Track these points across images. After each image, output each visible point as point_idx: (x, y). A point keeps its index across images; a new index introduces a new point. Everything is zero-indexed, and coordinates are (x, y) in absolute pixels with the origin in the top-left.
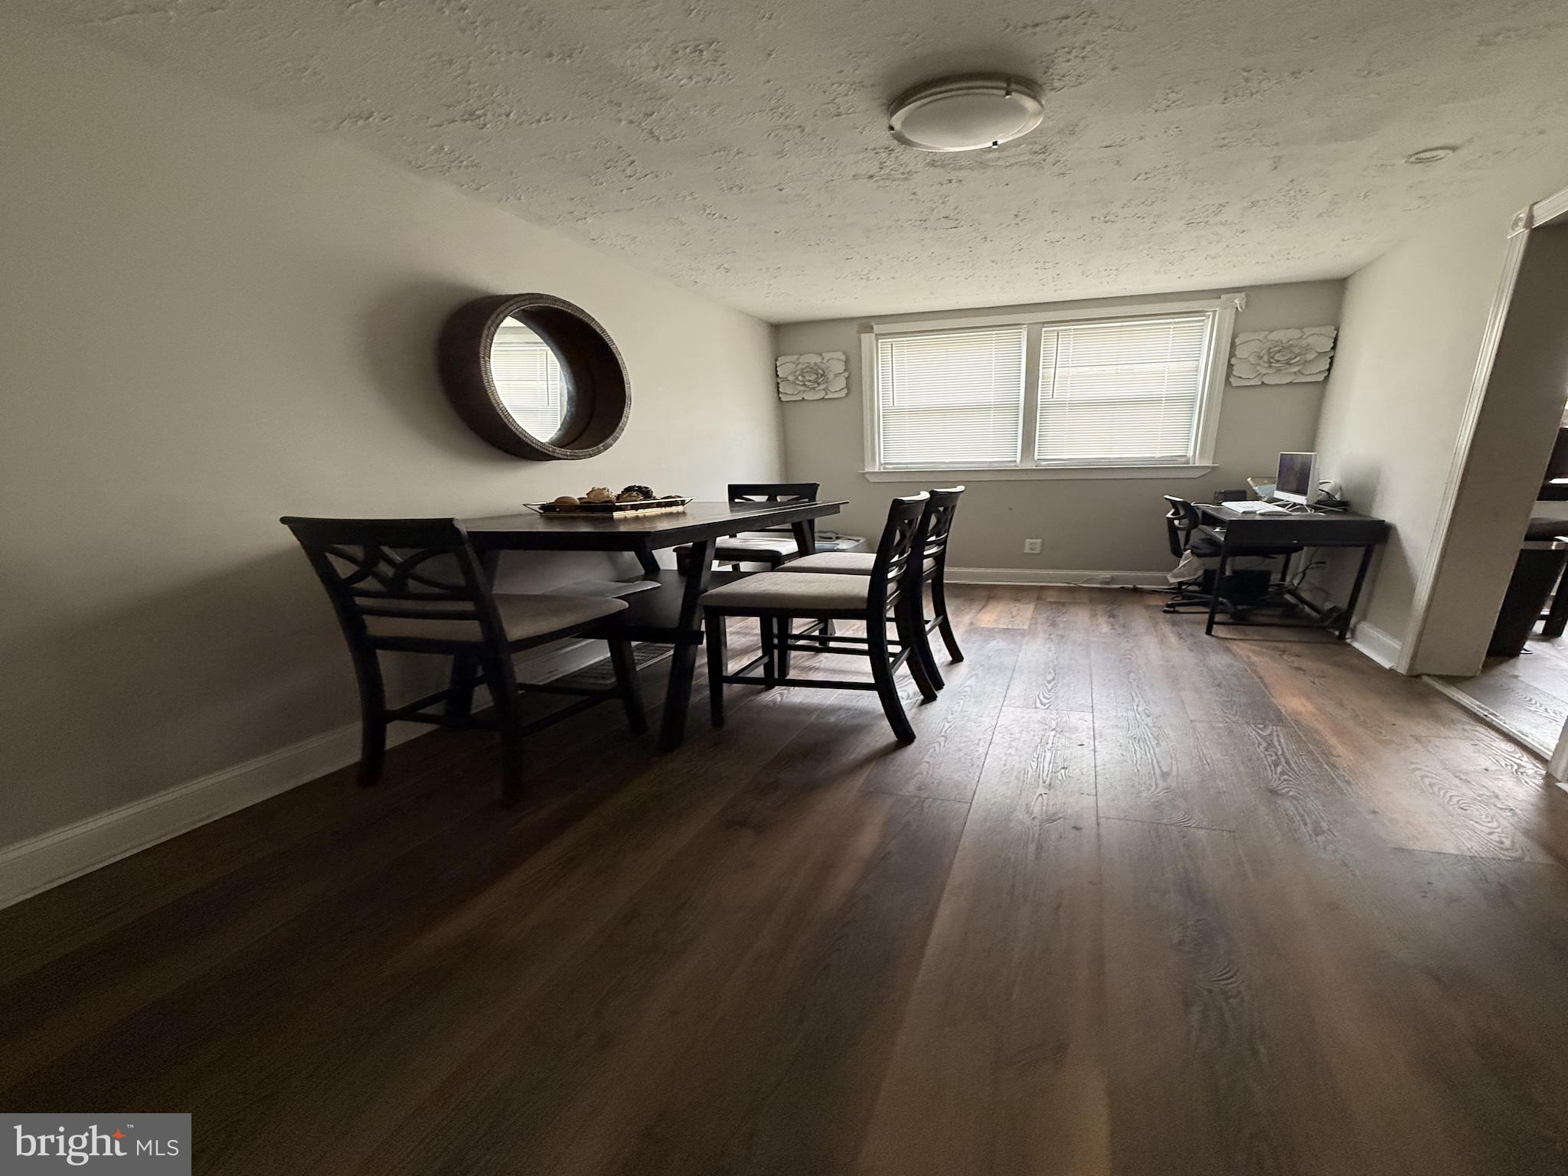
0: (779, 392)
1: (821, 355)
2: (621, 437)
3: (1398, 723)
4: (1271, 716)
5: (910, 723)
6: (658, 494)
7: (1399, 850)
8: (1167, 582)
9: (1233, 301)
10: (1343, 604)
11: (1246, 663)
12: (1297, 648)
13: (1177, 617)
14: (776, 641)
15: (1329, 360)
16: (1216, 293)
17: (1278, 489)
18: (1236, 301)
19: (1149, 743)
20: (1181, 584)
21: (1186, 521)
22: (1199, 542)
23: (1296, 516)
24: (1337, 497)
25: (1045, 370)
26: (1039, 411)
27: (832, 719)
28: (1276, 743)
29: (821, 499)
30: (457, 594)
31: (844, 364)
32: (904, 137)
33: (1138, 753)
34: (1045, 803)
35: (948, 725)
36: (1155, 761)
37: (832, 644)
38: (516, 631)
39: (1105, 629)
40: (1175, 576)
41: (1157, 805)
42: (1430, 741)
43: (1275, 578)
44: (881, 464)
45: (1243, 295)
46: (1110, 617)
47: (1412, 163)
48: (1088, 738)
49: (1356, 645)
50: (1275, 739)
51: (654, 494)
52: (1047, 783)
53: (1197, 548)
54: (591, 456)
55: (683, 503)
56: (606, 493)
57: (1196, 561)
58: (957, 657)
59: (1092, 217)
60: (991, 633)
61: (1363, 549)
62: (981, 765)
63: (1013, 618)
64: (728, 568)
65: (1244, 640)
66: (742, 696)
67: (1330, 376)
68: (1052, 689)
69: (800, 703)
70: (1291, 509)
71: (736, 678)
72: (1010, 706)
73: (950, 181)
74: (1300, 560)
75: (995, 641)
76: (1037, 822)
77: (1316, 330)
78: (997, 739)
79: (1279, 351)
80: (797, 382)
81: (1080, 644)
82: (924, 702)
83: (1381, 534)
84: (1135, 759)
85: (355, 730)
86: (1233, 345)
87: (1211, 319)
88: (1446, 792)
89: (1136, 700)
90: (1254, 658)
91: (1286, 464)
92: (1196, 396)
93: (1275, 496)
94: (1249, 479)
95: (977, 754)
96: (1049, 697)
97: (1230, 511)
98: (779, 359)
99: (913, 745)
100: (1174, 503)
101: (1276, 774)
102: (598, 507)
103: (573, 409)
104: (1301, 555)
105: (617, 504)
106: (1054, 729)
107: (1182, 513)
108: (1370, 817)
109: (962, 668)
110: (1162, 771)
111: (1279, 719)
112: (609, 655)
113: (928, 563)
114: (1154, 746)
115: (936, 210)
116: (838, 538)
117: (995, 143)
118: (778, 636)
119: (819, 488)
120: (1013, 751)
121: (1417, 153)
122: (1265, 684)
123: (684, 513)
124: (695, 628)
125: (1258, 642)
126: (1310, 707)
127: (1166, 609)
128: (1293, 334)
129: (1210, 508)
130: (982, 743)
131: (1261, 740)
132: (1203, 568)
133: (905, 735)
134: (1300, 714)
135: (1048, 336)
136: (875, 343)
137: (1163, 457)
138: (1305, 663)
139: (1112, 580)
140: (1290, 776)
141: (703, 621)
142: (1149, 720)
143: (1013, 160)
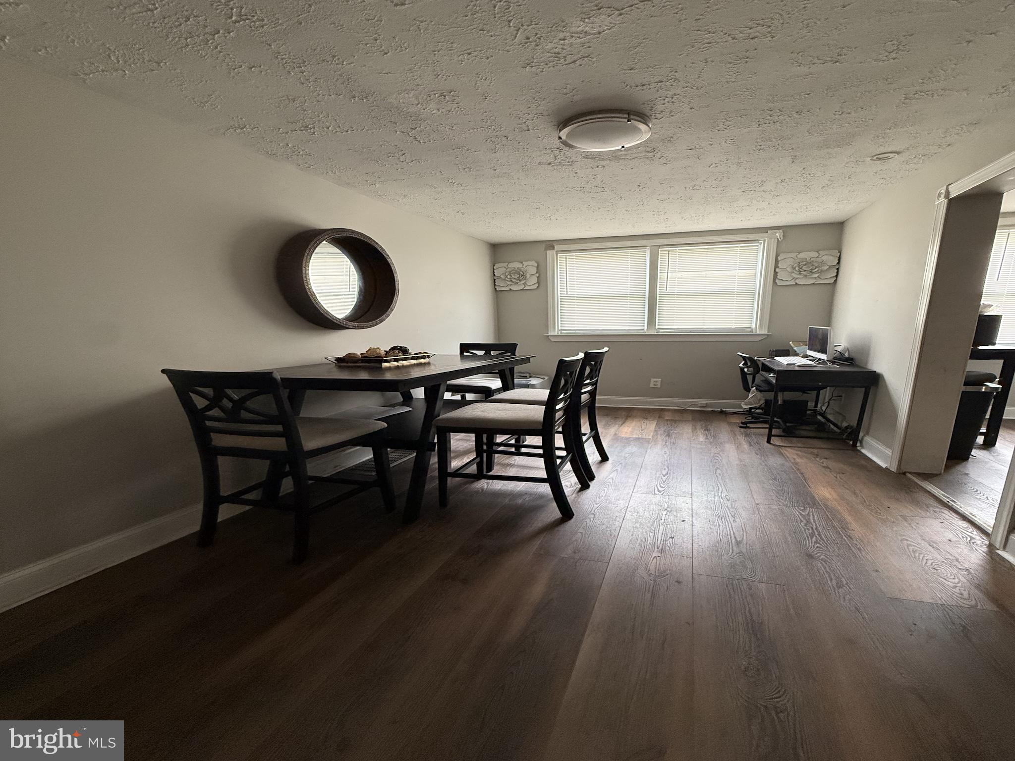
0: (495, 285)
1: (522, 263)
2: (391, 315)
3: (891, 506)
4: (808, 500)
5: (571, 505)
6: (413, 350)
7: (894, 600)
8: (741, 408)
9: (775, 235)
10: (854, 423)
11: (792, 463)
12: (826, 453)
13: (749, 431)
14: (485, 447)
15: (836, 271)
16: (765, 230)
17: (808, 349)
18: (777, 234)
19: (728, 520)
20: (751, 409)
21: (751, 369)
22: (761, 382)
23: (821, 367)
24: (846, 355)
25: (662, 274)
26: (658, 299)
27: (520, 501)
28: (812, 521)
29: (520, 353)
30: (271, 420)
31: (536, 268)
32: (567, 142)
33: (721, 527)
34: (658, 563)
35: (596, 506)
36: (732, 532)
37: (523, 450)
38: (310, 444)
39: (702, 438)
40: (746, 404)
41: (732, 566)
42: (912, 520)
43: (811, 405)
44: (559, 330)
45: (781, 231)
46: (705, 430)
47: (873, 160)
48: (688, 516)
49: (863, 451)
50: (811, 518)
51: (410, 352)
52: (660, 548)
53: (760, 386)
54: (371, 326)
55: (428, 357)
56: (378, 351)
57: (759, 395)
58: (604, 458)
59: (686, 187)
60: (627, 441)
61: (863, 389)
62: (617, 535)
63: (642, 430)
64: (458, 397)
65: (790, 447)
66: (460, 485)
67: (838, 279)
68: (665, 481)
69: (500, 489)
70: (817, 363)
71: (457, 473)
72: (638, 492)
73: (598, 167)
74: (826, 394)
75: (630, 447)
76: (652, 577)
77: (826, 252)
78: (628, 516)
79: (805, 265)
80: (507, 279)
81: (685, 449)
82: (582, 490)
83: (874, 380)
84: (719, 531)
85: (198, 508)
86: (777, 261)
87: (762, 245)
88: (924, 556)
89: (721, 489)
90: (798, 460)
91: (813, 334)
92: (755, 292)
93: (807, 354)
94: (791, 343)
95: (614, 527)
96: (663, 486)
97: (779, 364)
98: (496, 265)
99: (573, 520)
100: (744, 358)
101: (812, 543)
102: (372, 361)
103: (361, 297)
104: (826, 390)
105: (385, 358)
106: (666, 510)
107: (749, 364)
108: (874, 574)
109: (608, 465)
110: (736, 540)
111: (814, 503)
112: (372, 456)
113: (584, 398)
114: (732, 522)
115: (589, 182)
116: (530, 377)
117: (623, 147)
118: (487, 444)
119: (518, 346)
120: (638, 525)
121: (876, 155)
122: (805, 478)
123: (429, 363)
124: (430, 441)
125: (800, 449)
126: (835, 496)
127: (741, 425)
128: (814, 254)
129: (767, 361)
130: (618, 519)
131: (802, 519)
132: (764, 399)
133: (567, 513)
134: (828, 500)
135: (663, 254)
136: (555, 255)
137: (736, 328)
138: (831, 464)
139: (707, 406)
140: (821, 545)
141: (436, 436)
142: (729, 504)
143: (635, 156)
